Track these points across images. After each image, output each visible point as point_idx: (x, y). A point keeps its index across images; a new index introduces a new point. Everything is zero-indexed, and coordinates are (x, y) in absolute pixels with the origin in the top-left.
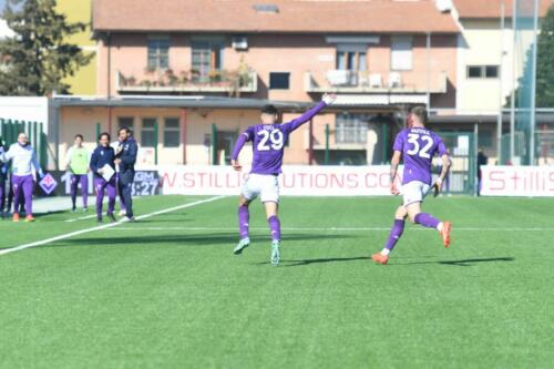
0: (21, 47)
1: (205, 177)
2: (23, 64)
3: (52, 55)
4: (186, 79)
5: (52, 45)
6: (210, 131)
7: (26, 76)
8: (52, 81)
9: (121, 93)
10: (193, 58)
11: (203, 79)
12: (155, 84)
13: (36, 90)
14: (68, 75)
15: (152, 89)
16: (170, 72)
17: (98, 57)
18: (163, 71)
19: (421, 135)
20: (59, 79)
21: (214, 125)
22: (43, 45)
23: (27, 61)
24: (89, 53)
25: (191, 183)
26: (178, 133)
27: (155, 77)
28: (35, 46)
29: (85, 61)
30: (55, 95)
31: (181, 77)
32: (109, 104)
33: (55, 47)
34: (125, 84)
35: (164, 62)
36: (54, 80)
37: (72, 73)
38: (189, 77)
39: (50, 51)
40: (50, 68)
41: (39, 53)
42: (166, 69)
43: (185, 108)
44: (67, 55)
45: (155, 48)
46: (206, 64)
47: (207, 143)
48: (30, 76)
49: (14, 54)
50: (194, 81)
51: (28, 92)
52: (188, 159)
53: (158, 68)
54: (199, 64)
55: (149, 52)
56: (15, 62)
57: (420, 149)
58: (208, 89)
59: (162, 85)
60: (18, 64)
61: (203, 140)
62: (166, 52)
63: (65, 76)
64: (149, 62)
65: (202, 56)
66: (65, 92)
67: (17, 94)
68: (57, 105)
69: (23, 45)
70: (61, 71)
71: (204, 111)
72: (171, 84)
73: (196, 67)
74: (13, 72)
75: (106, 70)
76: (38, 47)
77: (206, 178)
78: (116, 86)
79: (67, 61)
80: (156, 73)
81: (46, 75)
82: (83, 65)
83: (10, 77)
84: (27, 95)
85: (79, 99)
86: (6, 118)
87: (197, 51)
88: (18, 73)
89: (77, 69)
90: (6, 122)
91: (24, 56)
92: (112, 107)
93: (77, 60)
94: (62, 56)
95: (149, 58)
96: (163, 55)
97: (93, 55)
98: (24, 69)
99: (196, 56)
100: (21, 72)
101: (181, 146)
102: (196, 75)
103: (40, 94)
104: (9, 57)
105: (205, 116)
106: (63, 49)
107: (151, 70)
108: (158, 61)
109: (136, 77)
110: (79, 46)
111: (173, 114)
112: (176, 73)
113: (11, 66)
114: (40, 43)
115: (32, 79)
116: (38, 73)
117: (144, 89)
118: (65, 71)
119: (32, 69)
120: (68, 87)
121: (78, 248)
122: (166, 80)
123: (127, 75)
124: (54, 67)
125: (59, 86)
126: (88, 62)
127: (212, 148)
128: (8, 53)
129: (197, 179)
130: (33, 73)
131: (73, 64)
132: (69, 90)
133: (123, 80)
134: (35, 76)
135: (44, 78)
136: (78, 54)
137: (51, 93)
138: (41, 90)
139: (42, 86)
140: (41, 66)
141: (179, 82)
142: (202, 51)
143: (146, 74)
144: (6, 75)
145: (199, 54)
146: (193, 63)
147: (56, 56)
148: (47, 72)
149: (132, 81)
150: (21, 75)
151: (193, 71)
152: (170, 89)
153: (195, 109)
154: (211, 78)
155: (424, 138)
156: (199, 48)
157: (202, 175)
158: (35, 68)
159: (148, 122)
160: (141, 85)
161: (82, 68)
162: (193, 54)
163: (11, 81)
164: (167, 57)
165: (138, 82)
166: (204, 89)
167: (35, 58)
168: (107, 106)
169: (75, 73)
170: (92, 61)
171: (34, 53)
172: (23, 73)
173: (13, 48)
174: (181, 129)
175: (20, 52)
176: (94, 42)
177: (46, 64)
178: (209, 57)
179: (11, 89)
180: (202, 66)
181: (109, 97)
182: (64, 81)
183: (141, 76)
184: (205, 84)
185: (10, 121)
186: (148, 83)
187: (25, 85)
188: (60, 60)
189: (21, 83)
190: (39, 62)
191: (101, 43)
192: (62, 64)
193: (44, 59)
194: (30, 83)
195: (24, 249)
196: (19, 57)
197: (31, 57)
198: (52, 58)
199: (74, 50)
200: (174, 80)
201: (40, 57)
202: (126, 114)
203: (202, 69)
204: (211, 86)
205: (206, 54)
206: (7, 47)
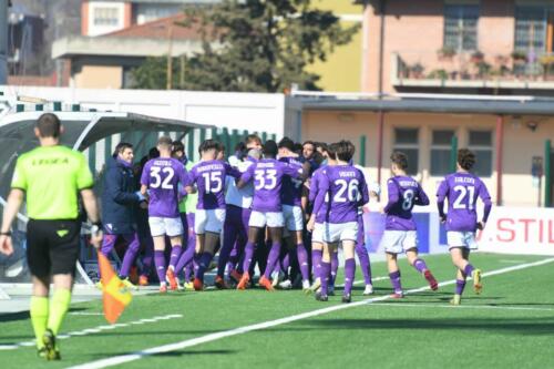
0: (243, 15)
1: (531, 226)
2: (247, 41)
3: (292, 27)
4: (504, 68)
5: (293, 11)
6: (542, 153)
7: (251, 59)
8: (292, 69)
9: (400, 89)
10: (516, 36)
11: (532, 68)
12: (454, 75)
13: (265, 83)
14: (316, 59)
15: (449, 83)
16: (479, 56)
17: (364, 32)
18: (468, 55)
19: (162, 167)
20: (302, 65)
21: (549, 142)
22: (280, 12)
23: (254, 37)
24: (351, 25)
25: (509, 235)
26: (489, 154)
27: (454, 65)
28: (266, 13)
29: (345, 37)
30: (295, 91)
31: (496, 65)
32: (381, 105)
33: (298, 15)
34: (407, 76)
35: (469, 40)
36: (294, 67)
37: (322, 57)
38: (510, 65)
39: (290, 21)
40: (289, 48)
41: (272, 24)
42: (472, 52)
43: (501, 114)
44: (316, 29)
45: (457, 17)
46: (538, 44)
47: (536, 171)
48: (258, 60)
49: (233, 25)
50: (518, 71)
51: (253, 85)
52: (505, 197)
53: (459, 50)
54: (527, 44)
55: (446, 24)
56: (235, 38)
57: (162, 181)
58: (540, 84)
59: (466, 77)
60: (240, 40)
61: (529, 166)
62: (474, 25)
63: (311, 61)
64: (445, 41)
65: (532, 32)
66: (311, 87)
67: (236, 89)
68: (299, 107)
69: (247, 10)
70: (306, 53)
71: (532, 120)
72: (480, 76)
73: (522, 49)
74: (231, 52)
75: (377, 50)
76: (271, 13)
77: (534, 228)
78: (392, 78)
79: (315, 36)
80: (456, 58)
81: (282, 58)
82: (340, 43)
83: (226, 62)
84: (251, 90)
85: (332, 98)
86: (220, 126)
87: (524, 23)
88: (238, 55)
89: (332, 50)
90: (219, 132)
91: (249, 28)
92: (385, 111)
93: (331, 36)
94: (308, 29)
95: (446, 33)
96: (469, 29)
97: (357, 28)
98: (249, 48)
99: (522, 32)
100: (243, 53)
101: (495, 175)
102: (521, 62)
103: (272, 89)
104: (225, 30)
105: (534, 128)
106: (310, 18)
107: (448, 53)
108: (460, 39)
109: (423, 64)
110: (336, 14)
111: (482, 124)
112: (489, 59)
113: (228, 43)
114: (274, 8)
115: (260, 64)
116: (270, 56)
117: (436, 83)
118: (311, 53)
119: (261, 49)
120: (317, 78)
121: (330, 333)
122: (472, 69)
123: (410, 61)
124: (295, 47)
125: (302, 76)
126: (348, 39)
127: (544, 179)
128: (223, 23)
129: (519, 228)
130: (262, 56)
131: (325, 42)
132: (318, 84)
133: (404, 69)
134: (265, 62)
135: (280, 64)
136: (334, 26)
137: (289, 88)
138: (274, 83)
139: (275, 76)
140: (276, 44)
141: (493, 74)
142: (532, 24)
143: (440, 59)
144: (219, 58)
145: (527, 28)
146: (517, 43)
147: (299, 30)
148: (285, 54)
149: (417, 70)
150: (244, 58)
151: (516, 56)
152: (478, 84)
153: (517, 116)
154: (545, 67)
155: (165, 170)
156: (526, 18)
157: (526, 222)
158: (266, 49)
159: (443, 136)
160: (432, 77)
161: (338, 49)
162: (517, 27)
163: (227, 69)
164: (475, 33)
165: (426, 72)
166: (533, 85)
167: (266, 32)
168: (376, 110)
169: (329, 56)
170: (355, 37)
171: (265, 24)
172: (247, 55)
173: (232, 16)
174: (494, 149)
175: (243, 22)
176: (360, 7)
177: (283, 41)
178: (544, 33)
179: (227, 81)
180: (532, 48)
181: (381, 97)
182: (309, 69)
183: (432, 63)
184: (535, 77)
185: (225, 130)
186: (443, 74)
187: (250, 74)
188: (305, 35)
189: (242, 72)
190: (272, 37)
191: (370, 9)
192: (308, 42)
193: (279, 33)
194: (257, 71)
195: (246, 333)
196: (241, 30)
197: (259, 30)
198: (293, 32)
199: (328, 20)
200: (484, 69)
201: (274, 31)
202: (407, 122)
203: (531, 52)
204: (545, 79)
205: (539, 28)
206: (224, 14)
